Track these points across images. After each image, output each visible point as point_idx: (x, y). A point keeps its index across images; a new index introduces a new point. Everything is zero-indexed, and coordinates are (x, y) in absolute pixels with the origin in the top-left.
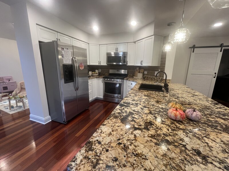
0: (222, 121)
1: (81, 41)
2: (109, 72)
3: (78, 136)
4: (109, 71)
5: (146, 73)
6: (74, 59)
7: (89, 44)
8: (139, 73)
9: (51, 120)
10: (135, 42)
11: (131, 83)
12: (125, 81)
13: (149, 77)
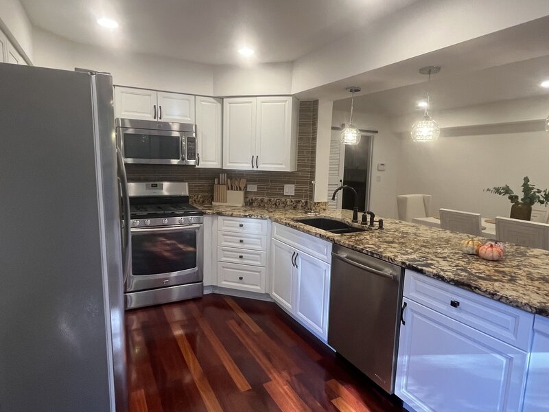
8: (232, 189)
10: (221, 99)
11: (238, 224)
12: (206, 220)
13: (266, 199)
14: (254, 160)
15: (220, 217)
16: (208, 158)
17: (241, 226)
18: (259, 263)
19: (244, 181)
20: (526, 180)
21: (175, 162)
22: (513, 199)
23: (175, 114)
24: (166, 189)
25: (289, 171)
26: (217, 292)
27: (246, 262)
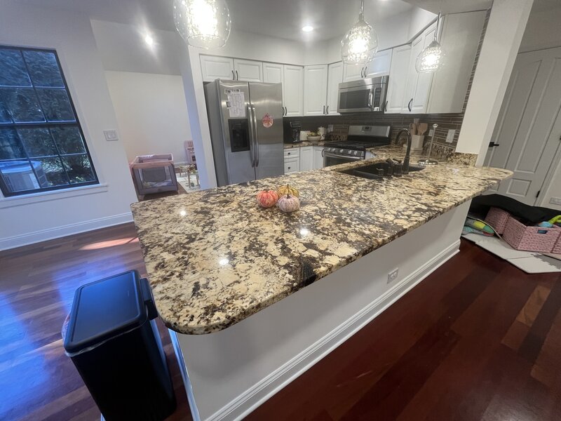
1: (284, 64)
2: (348, 132)
6: (250, 108)
7: (303, 67)
13: (435, 145)
14: (410, 103)
16: (395, 104)
23: (378, 70)
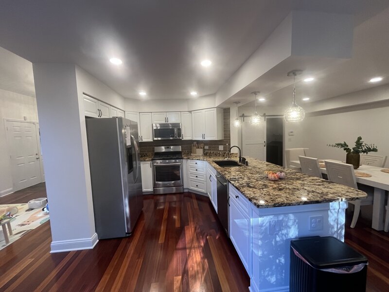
0: (293, 176)
1: (118, 109)
2: (154, 151)
3: (163, 242)
4: (154, 148)
5: (207, 147)
7: (124, 111)
8: (198, 148)
9: (98, 240)
10: (190, 112)
11: (195, 162)
12: (184, 161)
13: (212, 152)
14: (203, 136)
15: (189, 160)
16: (187, 136)
17: (196, 163)
18: (203, 180)
19: (203, 144)
20: (360, 138)
21: (171, 138)
22: (348, 150)
23: (173, 119)
24: (172, 148)
25: (216, 139)
26: (190, 191)
27: (199, 179)
